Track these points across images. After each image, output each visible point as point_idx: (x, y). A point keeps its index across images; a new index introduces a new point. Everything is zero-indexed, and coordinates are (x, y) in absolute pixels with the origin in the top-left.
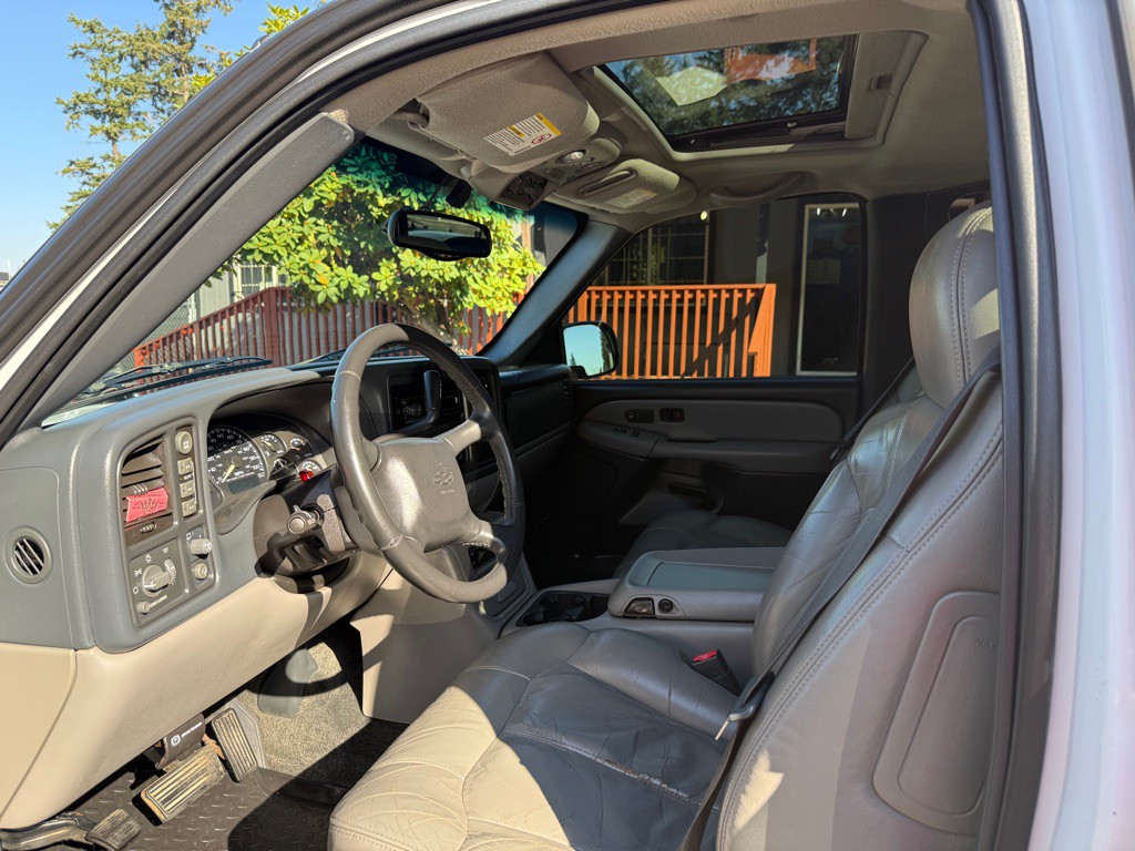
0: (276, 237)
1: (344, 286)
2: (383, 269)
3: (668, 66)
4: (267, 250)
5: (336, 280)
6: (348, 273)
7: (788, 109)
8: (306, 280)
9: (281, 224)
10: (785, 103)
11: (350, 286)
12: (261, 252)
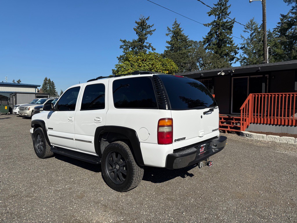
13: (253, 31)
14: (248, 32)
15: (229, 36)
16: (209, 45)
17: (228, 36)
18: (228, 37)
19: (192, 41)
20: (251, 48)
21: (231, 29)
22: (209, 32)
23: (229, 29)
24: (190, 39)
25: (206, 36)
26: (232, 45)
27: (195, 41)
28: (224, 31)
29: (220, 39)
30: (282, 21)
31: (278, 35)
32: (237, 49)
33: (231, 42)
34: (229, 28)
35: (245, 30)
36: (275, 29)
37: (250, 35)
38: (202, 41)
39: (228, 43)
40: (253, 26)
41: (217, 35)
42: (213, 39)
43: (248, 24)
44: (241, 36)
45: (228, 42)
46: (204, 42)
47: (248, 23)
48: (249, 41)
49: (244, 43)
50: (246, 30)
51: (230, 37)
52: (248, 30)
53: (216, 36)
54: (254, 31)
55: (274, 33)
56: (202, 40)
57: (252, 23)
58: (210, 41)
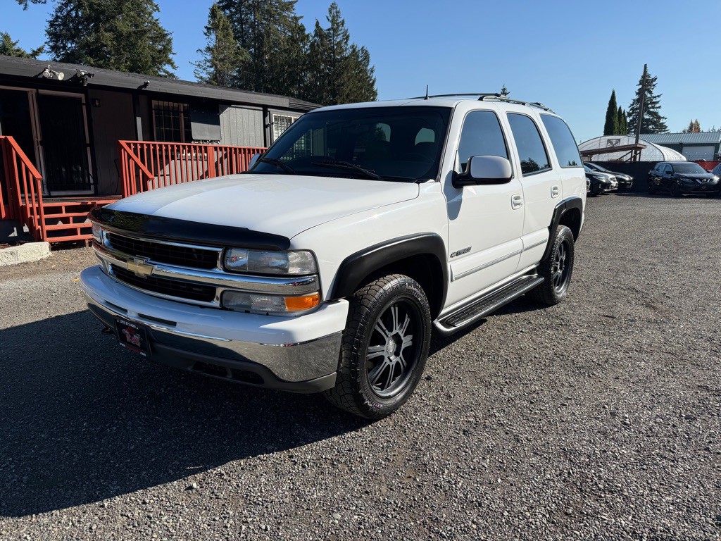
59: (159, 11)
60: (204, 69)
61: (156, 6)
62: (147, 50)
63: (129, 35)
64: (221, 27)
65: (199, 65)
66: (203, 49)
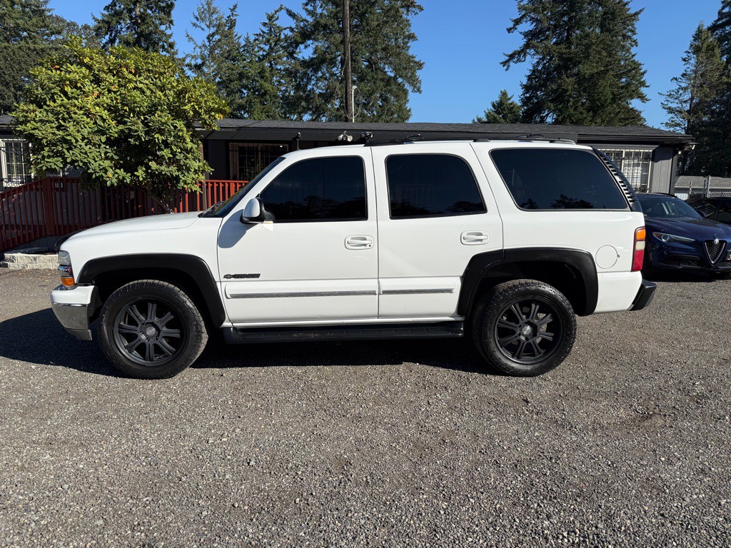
0: (89, 154)
1: (121, 177)
2: (140, 171)
3: (237, 37)
4: (85, 161)
5: (116, 175)
6: (121, 172)
7: (313, 75)
8: (104, 175)
9: (90, 148)
10: (311, 71)
11: (124, 178)
12: (82, 161)
13: (213, 30)
14: (203, 29)
15: (166, 29)
16: (112, 41)
17: (163, 28)
18: (163, 32)
19: (58, 19)
20: (212, 69)
21: (170, 11)
22: (110, 5)
23: (162, 9)
24: (54, 13)
25: (103, 15)
26: (174, 54)
27: (68, 21)
28: (149, 11)
29: (141, 32)
30: (270, 20)
31: (264, 51)
32: (186, 66)
33: (171, 46)
34: (164, 7)
35: (195, 21)
36: (257, 35)
37: (208, 38)
38: (91, 27)
39: (163, 46)
40: (214, 18)
41: (131, 18)
42: (122, 29)
43: (202, 10)
44: (188, 36)
45: (161, 44)
46: (98, 29)
47: (201, 6)
48: (206, 53)
49: (195, 54)
50: (198, 23)
51: (168, 32)
52: (203, 25)
53: (129, 22)
54: (217, 31)
55: (257, 45)
56: (92, 24)
57: (209, 8)
58: (112, 31)
59: (637, 46)
60: (676, 99)
61: (634, 41)
62: (608, 89)
63: (592, 76)
64: (703, 50)
65: (670, 95)
66: (679, 76)
